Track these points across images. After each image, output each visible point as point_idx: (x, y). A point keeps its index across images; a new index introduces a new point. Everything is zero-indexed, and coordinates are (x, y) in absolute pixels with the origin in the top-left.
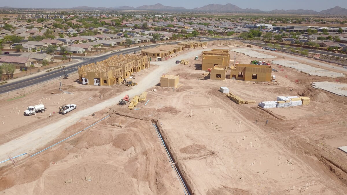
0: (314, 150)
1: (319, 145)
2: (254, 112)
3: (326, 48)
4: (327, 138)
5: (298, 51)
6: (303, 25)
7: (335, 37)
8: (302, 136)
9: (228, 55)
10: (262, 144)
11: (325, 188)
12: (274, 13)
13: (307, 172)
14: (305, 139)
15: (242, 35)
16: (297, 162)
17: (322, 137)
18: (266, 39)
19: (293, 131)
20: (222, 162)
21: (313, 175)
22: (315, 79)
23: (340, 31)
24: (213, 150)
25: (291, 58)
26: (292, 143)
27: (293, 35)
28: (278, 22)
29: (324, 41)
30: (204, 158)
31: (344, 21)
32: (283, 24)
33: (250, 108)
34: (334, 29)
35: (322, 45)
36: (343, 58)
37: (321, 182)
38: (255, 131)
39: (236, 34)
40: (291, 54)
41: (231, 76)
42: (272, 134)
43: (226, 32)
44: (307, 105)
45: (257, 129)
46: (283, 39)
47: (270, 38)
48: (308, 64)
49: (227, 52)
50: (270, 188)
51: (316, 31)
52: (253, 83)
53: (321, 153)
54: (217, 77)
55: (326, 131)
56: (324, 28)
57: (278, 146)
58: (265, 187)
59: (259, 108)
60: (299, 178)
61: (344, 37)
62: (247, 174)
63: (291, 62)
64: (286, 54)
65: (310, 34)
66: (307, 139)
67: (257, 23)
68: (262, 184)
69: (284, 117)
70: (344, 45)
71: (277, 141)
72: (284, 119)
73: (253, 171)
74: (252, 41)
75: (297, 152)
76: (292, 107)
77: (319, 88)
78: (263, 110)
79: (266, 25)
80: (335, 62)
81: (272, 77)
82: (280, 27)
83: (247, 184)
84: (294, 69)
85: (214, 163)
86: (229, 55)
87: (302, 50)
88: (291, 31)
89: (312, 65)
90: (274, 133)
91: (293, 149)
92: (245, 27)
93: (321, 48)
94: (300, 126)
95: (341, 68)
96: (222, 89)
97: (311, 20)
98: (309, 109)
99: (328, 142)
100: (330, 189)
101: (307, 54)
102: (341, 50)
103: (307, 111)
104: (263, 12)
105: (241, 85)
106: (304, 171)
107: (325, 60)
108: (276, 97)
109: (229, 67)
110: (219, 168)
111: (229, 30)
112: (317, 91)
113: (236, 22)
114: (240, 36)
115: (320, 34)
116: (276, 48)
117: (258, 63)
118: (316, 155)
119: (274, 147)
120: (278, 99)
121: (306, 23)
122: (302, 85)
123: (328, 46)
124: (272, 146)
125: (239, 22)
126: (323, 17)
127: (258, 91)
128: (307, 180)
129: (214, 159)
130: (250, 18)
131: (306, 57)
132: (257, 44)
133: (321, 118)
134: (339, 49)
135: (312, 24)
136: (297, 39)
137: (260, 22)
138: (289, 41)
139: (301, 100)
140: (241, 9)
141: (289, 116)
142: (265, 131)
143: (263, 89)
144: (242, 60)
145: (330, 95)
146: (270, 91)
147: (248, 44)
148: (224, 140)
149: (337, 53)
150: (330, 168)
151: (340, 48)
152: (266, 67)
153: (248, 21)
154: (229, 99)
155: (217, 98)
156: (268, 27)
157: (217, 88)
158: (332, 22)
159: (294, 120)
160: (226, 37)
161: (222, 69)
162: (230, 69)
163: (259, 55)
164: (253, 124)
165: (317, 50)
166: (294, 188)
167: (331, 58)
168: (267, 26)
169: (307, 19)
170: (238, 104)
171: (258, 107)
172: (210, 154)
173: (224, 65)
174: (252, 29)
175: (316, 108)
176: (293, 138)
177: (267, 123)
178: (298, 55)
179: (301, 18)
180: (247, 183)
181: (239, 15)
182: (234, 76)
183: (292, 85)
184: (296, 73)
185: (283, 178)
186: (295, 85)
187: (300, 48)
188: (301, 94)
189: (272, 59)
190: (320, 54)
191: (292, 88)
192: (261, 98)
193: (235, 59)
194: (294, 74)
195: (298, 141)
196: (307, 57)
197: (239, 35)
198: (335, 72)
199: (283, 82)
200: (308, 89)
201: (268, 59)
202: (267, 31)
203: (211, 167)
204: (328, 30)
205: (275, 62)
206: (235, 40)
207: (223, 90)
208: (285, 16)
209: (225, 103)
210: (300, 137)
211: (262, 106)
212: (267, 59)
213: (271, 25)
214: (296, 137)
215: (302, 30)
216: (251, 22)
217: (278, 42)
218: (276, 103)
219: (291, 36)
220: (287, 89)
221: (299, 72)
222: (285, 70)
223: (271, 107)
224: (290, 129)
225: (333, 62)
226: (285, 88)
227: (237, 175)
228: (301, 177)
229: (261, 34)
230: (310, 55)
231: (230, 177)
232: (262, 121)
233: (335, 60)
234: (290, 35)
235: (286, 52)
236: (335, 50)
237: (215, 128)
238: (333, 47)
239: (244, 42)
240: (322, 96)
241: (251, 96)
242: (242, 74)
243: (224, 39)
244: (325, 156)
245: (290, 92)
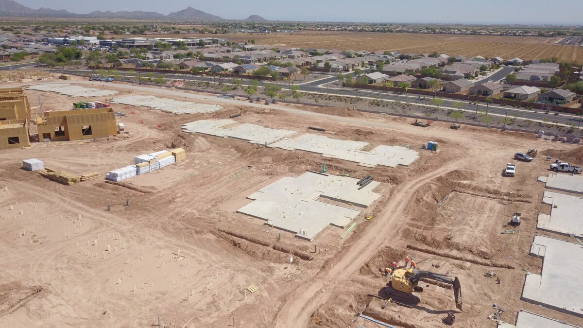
0: (208, 225)
1: (212, 215)
2: (102, 192)
3: (188, 70)
4: (220, 202)
5: (150, 79)
6: (149, 37)
7: (197, 52)
8: (187, 209)
9: (25, 99)
10: (128, 241)
11: (234, 274)
12: (95, 17)
13: (204, 260)
14: (193, 213)
15: (43, 58)
16: (189, 252)
17: (214, 203)
18: (92, 63)
19: (171, 206)
20: (62, 299)
21: (215, 262)
22: (185, 119)
23: (201, 44)
24: (37, 284)
25: (142, 91)
26: (174, 225)
27: (136, 53)
28: (107, 32)
29: (185, 61)
30: (21, 306)
31: (204, 28)
32: (115, 36)
33: (91, 186)
34: (193, 41)
35: (182, 66)
36: (214, 83)
37: (226, 267)
38: (112, 224)
39: (30, 56)
40: (140, 84)
41: (41, 137)
42: (141, 221)
43: (8, 53)
44: (182, 161)
45: (114, 218)
46: (121, 61)
47: (100, 61)
48: (170, 97)
49: (21, 91)
50: (158, 307)
51: (169, 45)
52: (88, 143)
53: (218, 226)
54: (10, 143)
55: (217, 192)
56: (179, 40)
57: (154, 236)
58: (150, 310)
59: (108, 183)
60: (197, 274)
61: (209, 53)
62: (115, 301)
63: (143, 97)
64: (133, 85)
65: (161, 51)
66: (195, 212)
67: (68, 35)
68: (143, 308)
69: (153, 188)
70: (211, 65)
71: (151, 229)
72: (154, 191)
73: (122, 292)
74: (66, 68)
75: (185, 237)
76: (162, 169)
77: (194, 132)
78: (116, 184)
79: (86, 38)
80: (205, 90)
81: (119, 127)
82: (111, 41)
83: (118, 319)
84: (151, 108)
85: (45, 308)
86: (26, 97)
87: (156, 76)
88: (130, 46)
89: (176, 98)
90: (144, 218)
91: (178, 233)
92: (45, 42)
93: (181, 70)
94: (179, 195)
95: (214, 98)
96: (27, 164)
97: (159, 29)
98: (188, 166)
99: (222, 207)
100: (239, 273)
101: (164, 82)
102: (210, 72)
103: (185, 169)
104: (74, 16)
105: (65, 149)
106: (201, 261)
107: (193, 87)
108: (134, 159)
109: (31, 119)
110: (59, 312)
111: (14, 50)
112: (192, 136)
113: (24, 33)
114: (40, 60)
115: (175, 49)
116: (113, 77)
117: (88, 106)
118: (211, 232)
119: (149, 240)
120: (137, 161)
121: (152, 33)
122: (168, 131)
123: (191, 68)
124: (145, 239)
125: (31, 35)
126: (174, 24)
127: (100, 154)
128: (208, 273)
129: (44, 300)
130: (53, 26)
131: (163, 87)
132: (77, 72)
133: (206, 175)
134: (206, 71)
135: (160, 35)
136: (144, 59)
137: (74, 33)
138: (131, 64)
139: (173, 155)
140: (29, 9)
141: (160, 183)
142: (128, 219)
143: (108, 149)
144: (54, 105)
145: (210, 139)
146: (120, 151)
147: (60, 75)
148: (56, 259)
149: (205, 76)
150: (233, 244)
151: (207, 69)
152: (103, 111)
153: (48, 31)
154: (48, 179)
155: (22, 183)
156: (91, 42)
157: (17, 164)
158: (188, 31)
159: (169, 188)
160: (10, 64)
161: (18, 126)
162: (35, 123)
163: (85, 92)
164: (104, 214)
165: (177, 74)
166: (194, 292)
167: (199, 85)
168: (89, 41)
169: (152, 26)
170: (68, 185)
171: (106, 182)
172: (33, 294)
173: (19, 118)
174: (62, 46)
175: (196, 161)
176: (175, 216)
177: (129, 204)
178: (151, 85)
179: (142, 25)
180: (118, 316)
181: (28, 20)
182: (47, 136)
183: (154, 134)
184: (155, 113)
185: (174, 283)
186: (158, 134)
187: (152, 73)
188: (170, 145)
189: (111, 95)
190: (183, 80)
191: (155, 138)
192: (107, 165)
193: (40, 104)
194: (153, 117)
195: (183, 220)
196: (165, 86)
197: (38, 59)
198: (209, 105)
199: (139, 131)
200: (179, 136)
201: (104, 96)
202: (90, 49)
203: (40, 317)
204: (185, 43)
205: (117, 100)
206: (31, 68)
207: (30, 165)
208: (117, 23)
209: (42, 189)
210: (184, 212)
211: (113, 178)
212: (102, 97)
213: (95, 38)
214: (178, 214)
215: (149, 44)
216: (56, 34)
217: (114, 66)
218: (136, 169)
219: (133, 55)
220: (146, 141)
221: (160, 112)
222: (136, 112)
223: (128, 176)
224: (167, 203)
225: (203, 90)
226: (143, 141)
227: (96, 311)
228: (199, 271)
229: (81, 54)
230: (169, 83)
231: (83, 320)
232: (119, 204)
233: (204, 87)
234: (131, 53)
235: (133, 82)
236: (202, 73)
237: (31, 241)
238: (197, 68)
239: (51, 71)
240: (200, 143)
241: (89, 166)
242: (63, 129)
243: (7, 69)
244: (222, 228)
245: (152, 145)
